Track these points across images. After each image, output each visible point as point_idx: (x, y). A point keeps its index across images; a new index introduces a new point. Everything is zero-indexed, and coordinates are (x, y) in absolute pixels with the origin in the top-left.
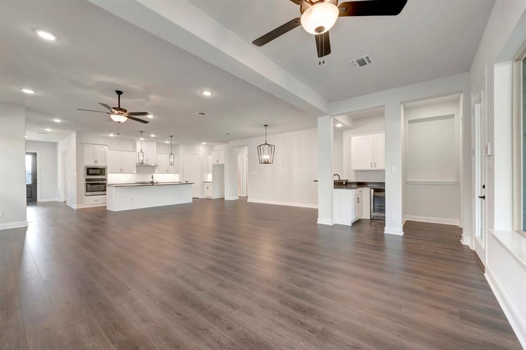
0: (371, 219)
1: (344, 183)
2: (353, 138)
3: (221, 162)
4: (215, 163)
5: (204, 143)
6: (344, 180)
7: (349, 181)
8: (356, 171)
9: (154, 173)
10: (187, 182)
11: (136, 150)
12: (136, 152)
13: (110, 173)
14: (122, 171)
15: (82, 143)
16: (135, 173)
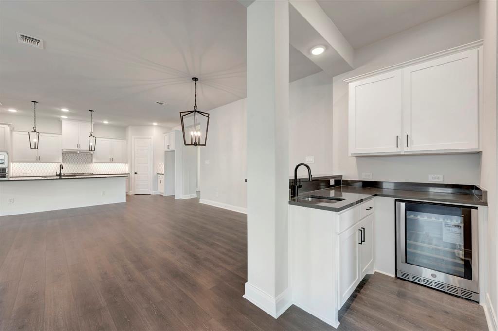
0: (397, 277)
1: (332, 182)
2: (352, 86)
3: (172, 148)
4: (167, 149)
5: (155, 124)
6: (333, 177)
7: (343, 178)
8: (359, 157)
9: (92, 162)
10: (136, 173)
11: (61, 132)
12: (61, 135)
13: (14, 162)
14: (38, 160)
16: (60, 162)
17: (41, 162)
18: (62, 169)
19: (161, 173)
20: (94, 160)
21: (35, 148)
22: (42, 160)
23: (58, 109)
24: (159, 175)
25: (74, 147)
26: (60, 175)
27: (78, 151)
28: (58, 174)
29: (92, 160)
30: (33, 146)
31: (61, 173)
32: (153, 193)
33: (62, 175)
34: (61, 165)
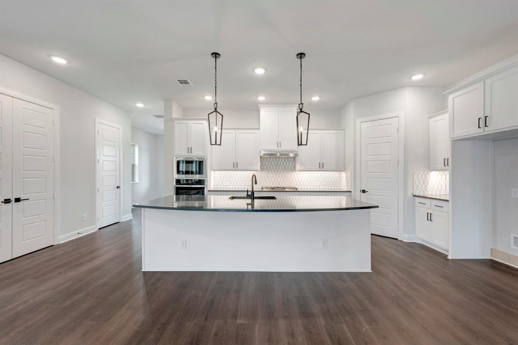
9: (294, 169)
10: (364, 191)
11: (260, 126)
12: (259, 129)
13: (215, 170)
14: (236, 167)
15: (172, 120)
16: (258, 170)
17: (237, 170)
18: (256, 183)
19: (422, 194)
20: (298, 167)
21: (216, 144)
22: (239, 167)
24: (418, 200)
25: (273, 147)
27: (278, 152)
29: (295, 167)
31: (253, 191)
32: (405, 238)
34: (254, 176)
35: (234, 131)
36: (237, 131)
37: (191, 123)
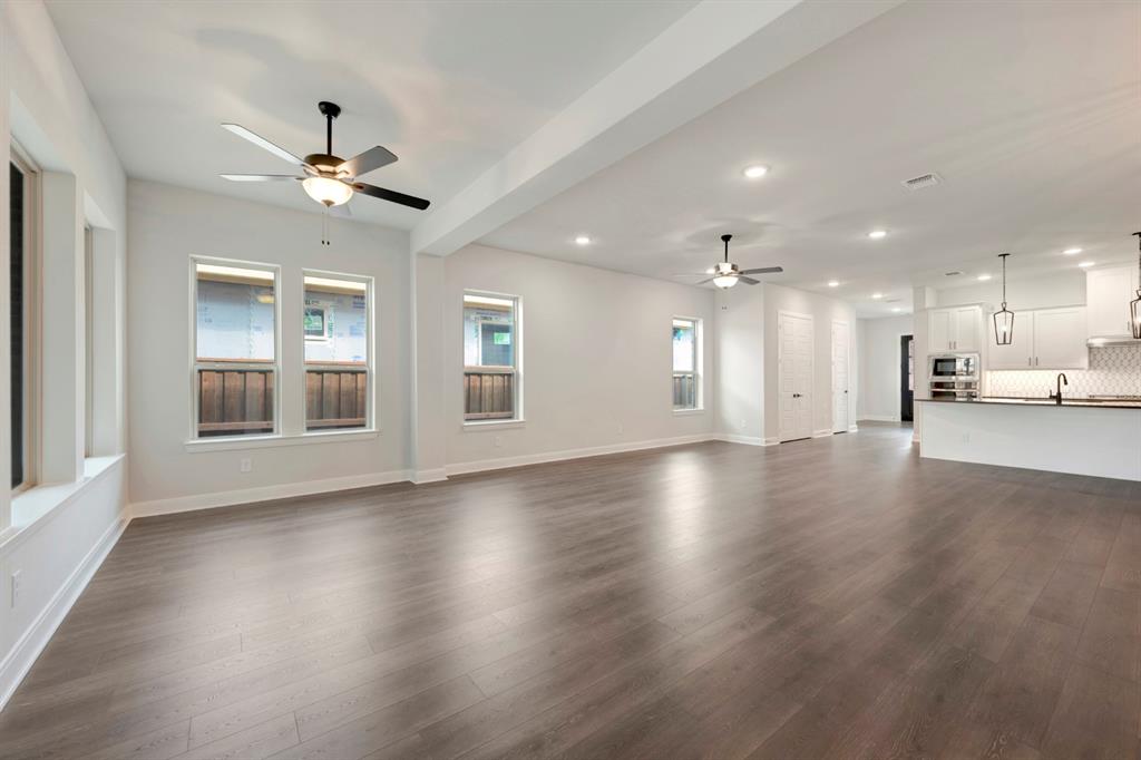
11: (1085, 300)
12: (1084, 305)
13: (992, 370)
14: (1034, 364)
15: (925, 310)
16: (1082, 369)
18: (1066, 383)
21: (1005, 343)
22: (1041, 364)
23: (1055, 253)
26: (1058, 398)
28: (1055, 394)
30: (1001, 341)
31: (1059, 394)
33: (1063, 396)
34: (1063, 375)
35: (1031, 312)
36: (1037, 313)
37: (955, 312)
